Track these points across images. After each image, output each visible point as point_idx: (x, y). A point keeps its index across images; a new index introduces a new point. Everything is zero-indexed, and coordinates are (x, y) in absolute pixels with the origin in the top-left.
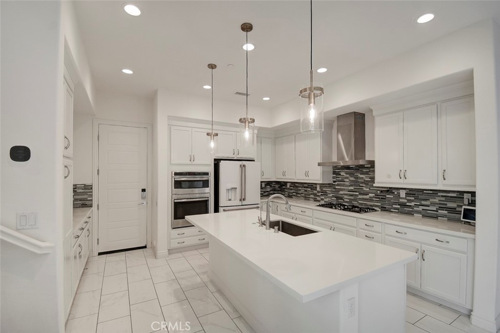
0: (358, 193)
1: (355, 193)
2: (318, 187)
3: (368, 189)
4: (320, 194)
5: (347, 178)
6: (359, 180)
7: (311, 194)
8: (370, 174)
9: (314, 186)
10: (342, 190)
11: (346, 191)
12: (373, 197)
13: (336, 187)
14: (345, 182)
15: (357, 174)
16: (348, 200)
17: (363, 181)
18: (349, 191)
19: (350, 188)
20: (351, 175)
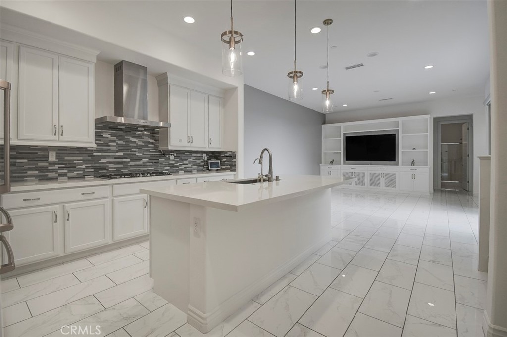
0: (129, 160)
1: (124, 160)
2: (52, 157)
3: (141, 154)
4: (57, 167)
5: (114, 141)
6: (130, 145)
7: (31, 169)
8: (143, 138)
9: (40, 153)
10: (105, 157)
11: (113, 158)
12: (147, 162)
13: (94, 154)
14: (110, 146)
15: (128, 137)
16: (115, 169)
17: (135, 145)
18: (115, 158)
19: (117, 154)
20: (120, 138)
